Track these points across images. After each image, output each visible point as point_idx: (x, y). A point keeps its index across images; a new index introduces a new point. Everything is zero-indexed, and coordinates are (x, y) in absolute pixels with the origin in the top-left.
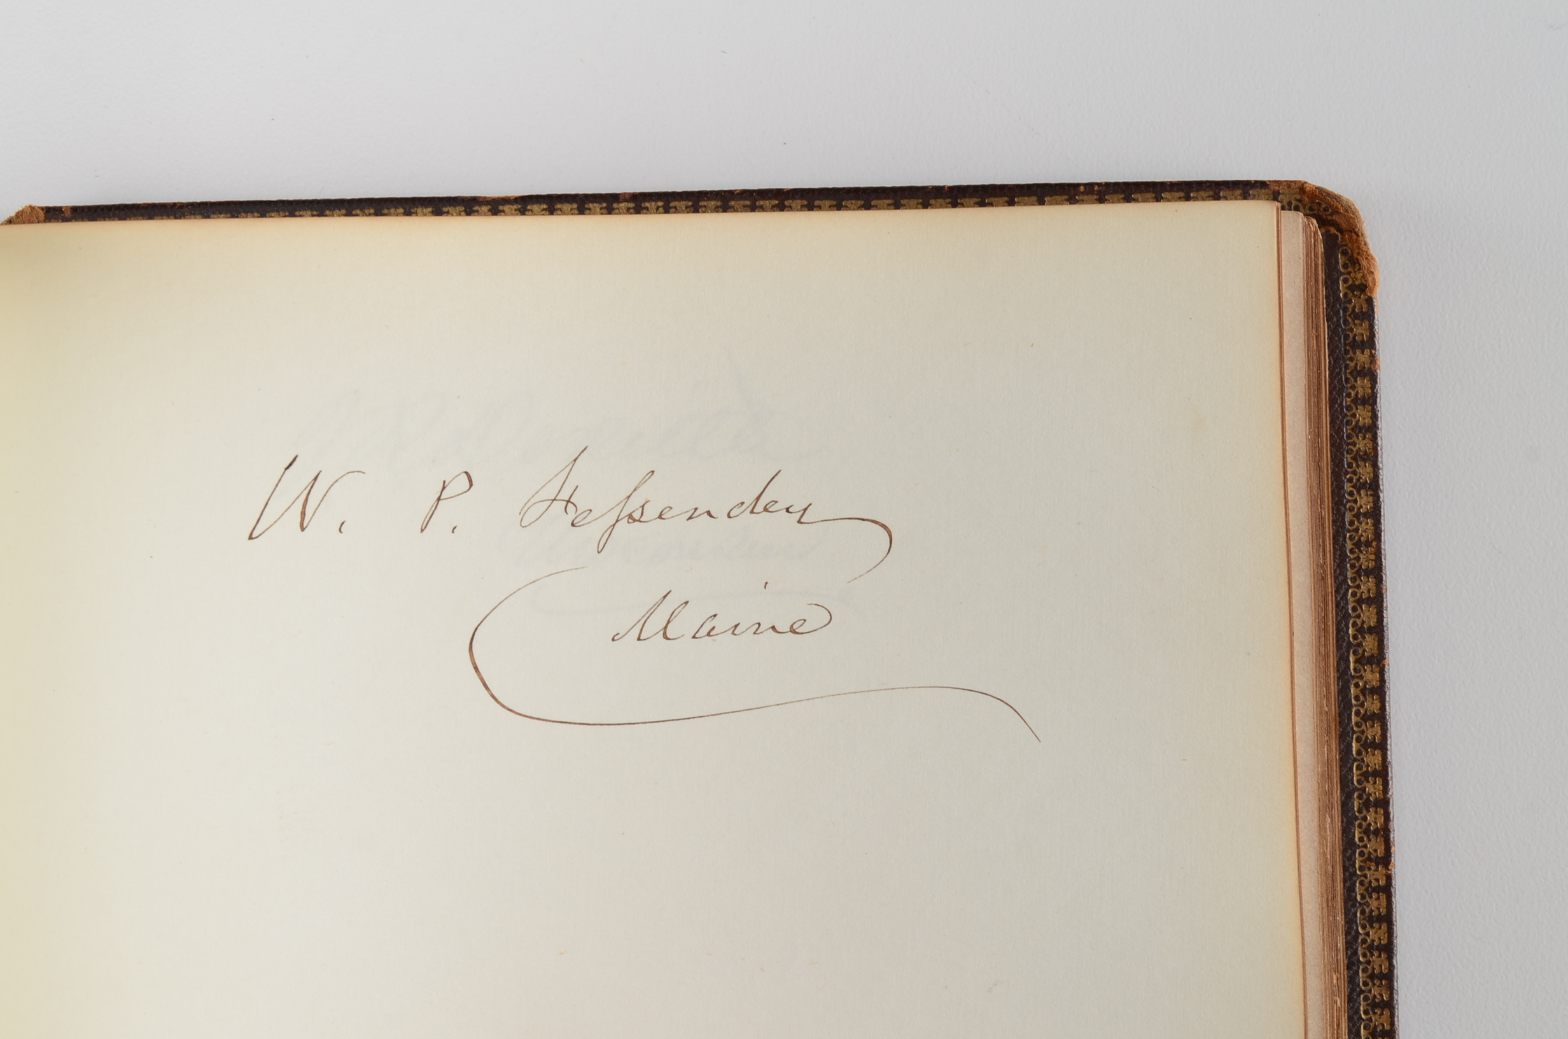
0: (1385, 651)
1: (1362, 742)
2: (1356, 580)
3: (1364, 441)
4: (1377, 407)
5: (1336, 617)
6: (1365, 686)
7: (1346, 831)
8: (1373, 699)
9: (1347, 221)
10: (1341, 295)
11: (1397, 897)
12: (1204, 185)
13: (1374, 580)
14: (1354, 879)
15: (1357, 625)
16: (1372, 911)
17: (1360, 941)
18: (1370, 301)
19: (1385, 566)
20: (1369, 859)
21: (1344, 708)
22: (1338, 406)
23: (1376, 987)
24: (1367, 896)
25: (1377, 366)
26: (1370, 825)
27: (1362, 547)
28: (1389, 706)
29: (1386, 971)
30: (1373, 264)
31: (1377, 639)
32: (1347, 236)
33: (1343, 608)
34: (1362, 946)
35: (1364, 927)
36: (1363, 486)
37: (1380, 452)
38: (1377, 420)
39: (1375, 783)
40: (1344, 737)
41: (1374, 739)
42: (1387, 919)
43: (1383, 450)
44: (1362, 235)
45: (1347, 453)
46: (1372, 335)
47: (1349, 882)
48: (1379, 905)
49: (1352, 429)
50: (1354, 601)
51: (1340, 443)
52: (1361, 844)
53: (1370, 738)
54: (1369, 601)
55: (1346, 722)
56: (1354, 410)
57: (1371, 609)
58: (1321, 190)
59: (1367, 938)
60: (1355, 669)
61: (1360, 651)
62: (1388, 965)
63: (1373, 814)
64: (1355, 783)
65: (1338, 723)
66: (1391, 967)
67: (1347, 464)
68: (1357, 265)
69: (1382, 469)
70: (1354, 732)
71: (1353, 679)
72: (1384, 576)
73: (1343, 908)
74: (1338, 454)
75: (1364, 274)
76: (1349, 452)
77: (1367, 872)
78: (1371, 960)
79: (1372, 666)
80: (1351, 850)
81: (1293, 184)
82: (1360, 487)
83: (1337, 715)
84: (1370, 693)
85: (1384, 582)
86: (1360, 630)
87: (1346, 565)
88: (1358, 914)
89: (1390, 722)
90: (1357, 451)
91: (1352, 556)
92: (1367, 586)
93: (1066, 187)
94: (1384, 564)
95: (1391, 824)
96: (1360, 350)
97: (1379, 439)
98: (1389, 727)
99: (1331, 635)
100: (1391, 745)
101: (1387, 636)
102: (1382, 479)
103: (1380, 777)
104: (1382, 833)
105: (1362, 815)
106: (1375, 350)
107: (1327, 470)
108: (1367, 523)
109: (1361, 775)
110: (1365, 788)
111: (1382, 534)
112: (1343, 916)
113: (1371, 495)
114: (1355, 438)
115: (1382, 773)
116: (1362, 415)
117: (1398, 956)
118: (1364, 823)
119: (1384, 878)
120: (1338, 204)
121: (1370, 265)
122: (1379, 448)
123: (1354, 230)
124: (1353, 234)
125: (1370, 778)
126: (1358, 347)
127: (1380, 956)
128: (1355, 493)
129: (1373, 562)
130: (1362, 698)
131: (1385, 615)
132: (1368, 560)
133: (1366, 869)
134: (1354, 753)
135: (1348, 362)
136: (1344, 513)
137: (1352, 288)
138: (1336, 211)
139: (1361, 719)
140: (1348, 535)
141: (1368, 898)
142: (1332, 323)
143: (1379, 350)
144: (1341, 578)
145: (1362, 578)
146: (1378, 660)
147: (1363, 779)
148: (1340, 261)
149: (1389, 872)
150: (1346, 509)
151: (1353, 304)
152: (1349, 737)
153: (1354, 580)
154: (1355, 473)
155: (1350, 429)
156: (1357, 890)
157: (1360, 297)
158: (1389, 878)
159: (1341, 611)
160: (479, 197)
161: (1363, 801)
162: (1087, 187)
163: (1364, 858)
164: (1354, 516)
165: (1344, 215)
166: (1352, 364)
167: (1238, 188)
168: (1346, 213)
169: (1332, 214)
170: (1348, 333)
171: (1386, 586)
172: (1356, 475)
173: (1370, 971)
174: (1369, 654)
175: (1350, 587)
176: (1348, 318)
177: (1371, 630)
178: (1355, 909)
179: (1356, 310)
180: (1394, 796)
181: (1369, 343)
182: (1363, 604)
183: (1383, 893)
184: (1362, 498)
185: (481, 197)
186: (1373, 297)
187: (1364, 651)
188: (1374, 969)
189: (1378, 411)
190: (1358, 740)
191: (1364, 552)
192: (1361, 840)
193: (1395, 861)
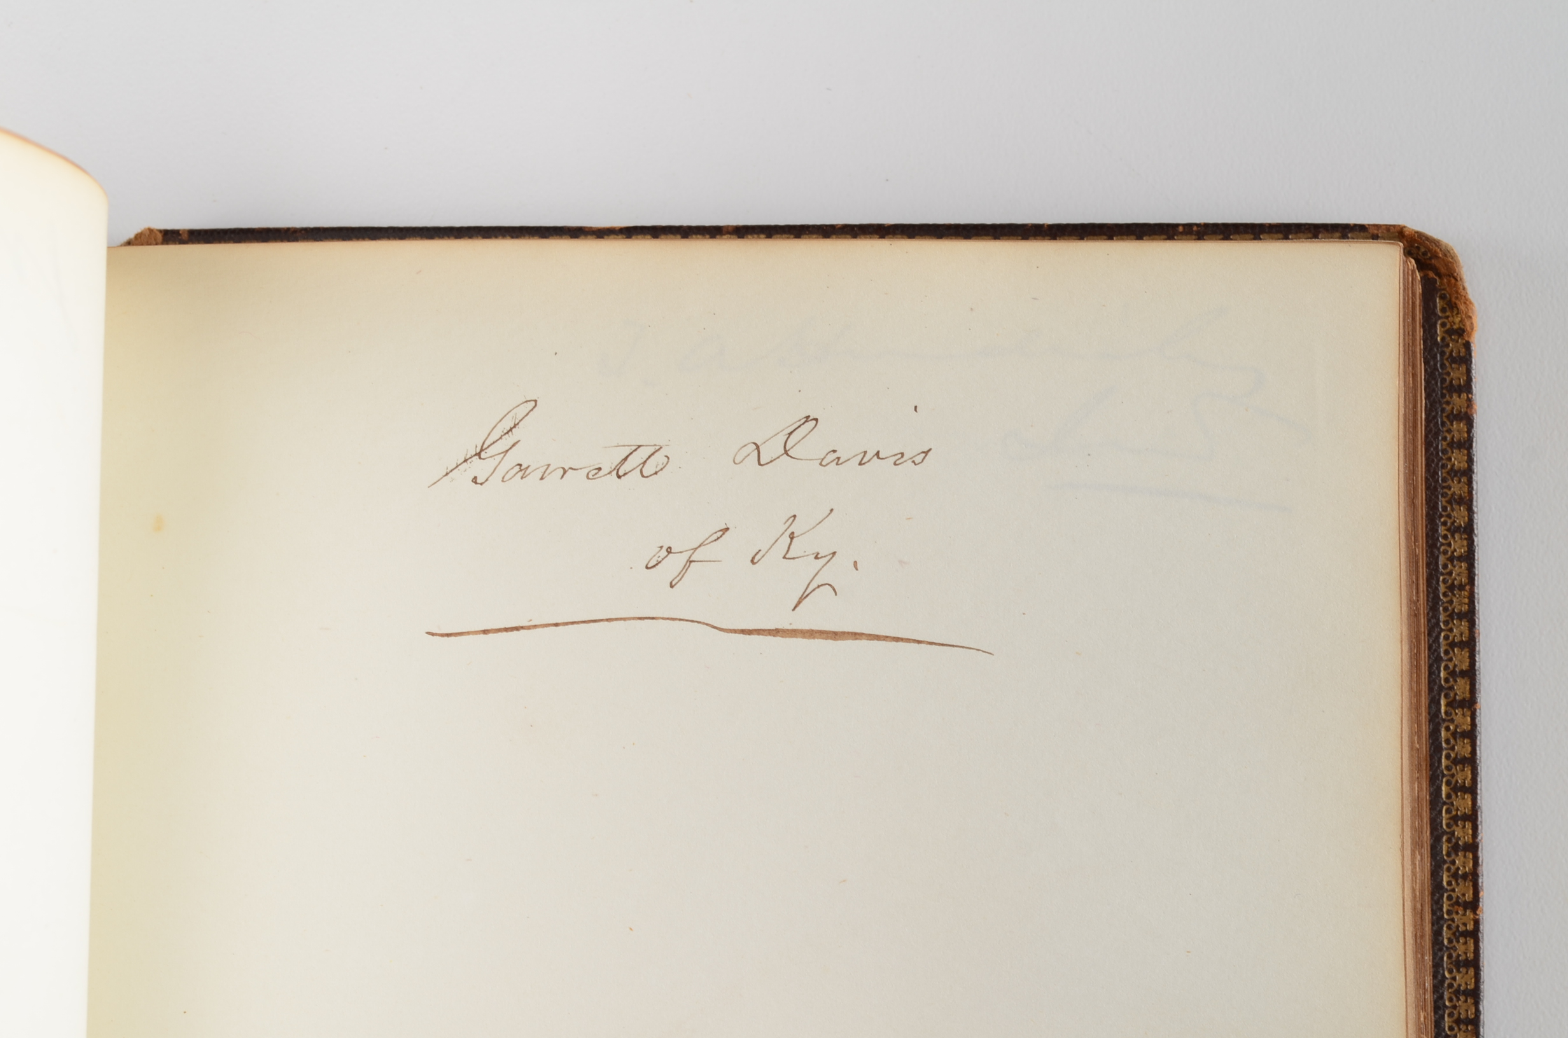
0: (1477, 695)
1: (1452, 786)
2: (1449, 623)
3: (1460, 485)
4: (1473, 451)
5: (1429, 660)
6: (1456, 730)
7: (1435, 874)
8: (1464, 743)
9: (1446, 265)
10: (1439, 339)
11: (1485, 942)
12: (1303, 227)
13: (1467, 623)
14: (1442, 922)
15: (1449, 668)
16: (1459, 956)
17: (1446, 985)
18: (1467, 346)
19: (1478, 611)
20: (1457, 903)
21: (1434, 751)
22: (1434, 449)
23: (1462, 1032)
24: (1454, 941)
25: (1473, 411)
26: (1458, 869)
27: (1455, 590)
28: (1480, 750)
29: (1473, 1016)
30: (1472, 309)
31: (1468, 683)
32: (1445, 280)
33: (1435, 650)
34: (1448, 990)
35: (1450, 972)
36: (1458, 529)
37: (1475, 496)
38: (1473, 464)
39: (1464, 827)
40: (1434, 779)
41: (1464, 783)
42: (1474, 964)
43: (1479, 495)
44: (1461, 279)
45: (1442, 496)
46: (1469, 380)
47: (1436, 926)
48: (1466, 950)
49: (1448, 473)
50: (1447, 644)
51: (1436, 489)
52: (1449, 888)
53: (1460, 782)
54: (1462, 645)
55: (1436, 765)
56: (1450, 454)
57: (1463, 653)
58: (1420, 234)
59: (1453, 982)
60: (1446, 713)
61: (1452, 695)
62: (1474, 1010)
63: (1462, 858)
64: (1444, 827)
65: (1428, 766)
66: (1478, 1012)
67: (1442, 508)
68: (1455, 309)
69: (1477, 513)
70: (1444, 775)
71: (1444, 723)
72: (1477, 620)
73: (1431, 949)
74: (1433, 497)
75: (1462, 318)
76: (1444, 495)
77: (1454, 916)
78: (1457, 1005)
79: (1463, 709)
80: (1439, 893)
81: (1392, 228)
82: (1454, 530)
83: (1428, 756)
84: (1460, 737)
85: (1476, 626)
86: (1452, 674)
87: (1439, 608)
88: (1445, 958)
89: (1481, 767)
90: (1452, 495)
91: (1445, 600)
92: (1459, 629)
93: (1165, 227)
94: (1477, 608)
95: (1480, 868)
96: (1457, 394)
97: (1474, 483)
98: (1479, 771)
99: (1423, 675)
100: (1481, 790)
101: (1479, 680)
102: (1477, 523)
103: (1469, 821)
104: (1471, 877)
105: (1451, 859)
106: (1472, 394)
107: (1422, 510)
108: (1461, 567)
109: (1450, 818)
110: (1453, 833)
111: (1476, 578)
112: (1431, 958)
113: (1465, 539)
114: (1450, 482)
115: (1472, 817)
116: (1457, 459)
117: (1485, 1002)
118: (1452, 867)
119: (1472, 923)
120: (1437, 248)
121: (1468, 310)
122: (1474, 492)
123: (1452, 274)
124: (1452, 279)
125: (1459, 822)
126: (1455, 391)
127: (1466, 1001)
128: (1449, 536)
129: (1467, 607)
130: (1452, 741)
131: (1477, 659)
132: (1461, 604)
133: (1454, 914)
134: (1444, 796)
135: (1444, 406)
136: (1438, 557)
137: (1450, 332)
138: (1435, 256)
139: (1452, 762)
140: (1441, 578)
141: (1455, 943)
142: (1430, 367)
143: (1475, 394)
144: (1433, 621)
145: (1455, 622)
146: (1470, 703)
147: (1452, 822)
148: (1438, 305)
149: (1477, 917)
150: (1439, 552)
151: (1450, 348)
152: (1438, 780)
153: (1446, 623)
154: (1449, 516)
155: (1445, 473)
156: (1444, 934)
157: (1457, 342)
158: (1477, 923)
159: (1433, 654)
160: (585, 227)
161: (1453, 843)
162: (1186, 227)
163: (1452, 902)
164: (1448, 559)
165: (1443, 260)
166: (1448, 408)
167: (1337, 231)
168: (1445, 258)
169: (1430, 259)
170: (1445, 376)
171: (1479, 630)
172: (1450, 518)
173: (1456, 1016)
174: (1461, 698)
175: (1442, 630)
176: (1445, 362)
177: (1463, 674)
178: (1442, 953)
179: (1454, 354)
180: (1483, 841)
181: (1467, 387)
182: (1456, 647)
183: (1471, 937)
184: (1456, 542)
185: (587, 227)
186: (1470, 341)
187: (1456, 694)
188: (1460, 1014)
189: (1474, 455)
190: (1448, 783)
191: (1457, 596)
192: (1449, 883)
193: (1483, 906)
